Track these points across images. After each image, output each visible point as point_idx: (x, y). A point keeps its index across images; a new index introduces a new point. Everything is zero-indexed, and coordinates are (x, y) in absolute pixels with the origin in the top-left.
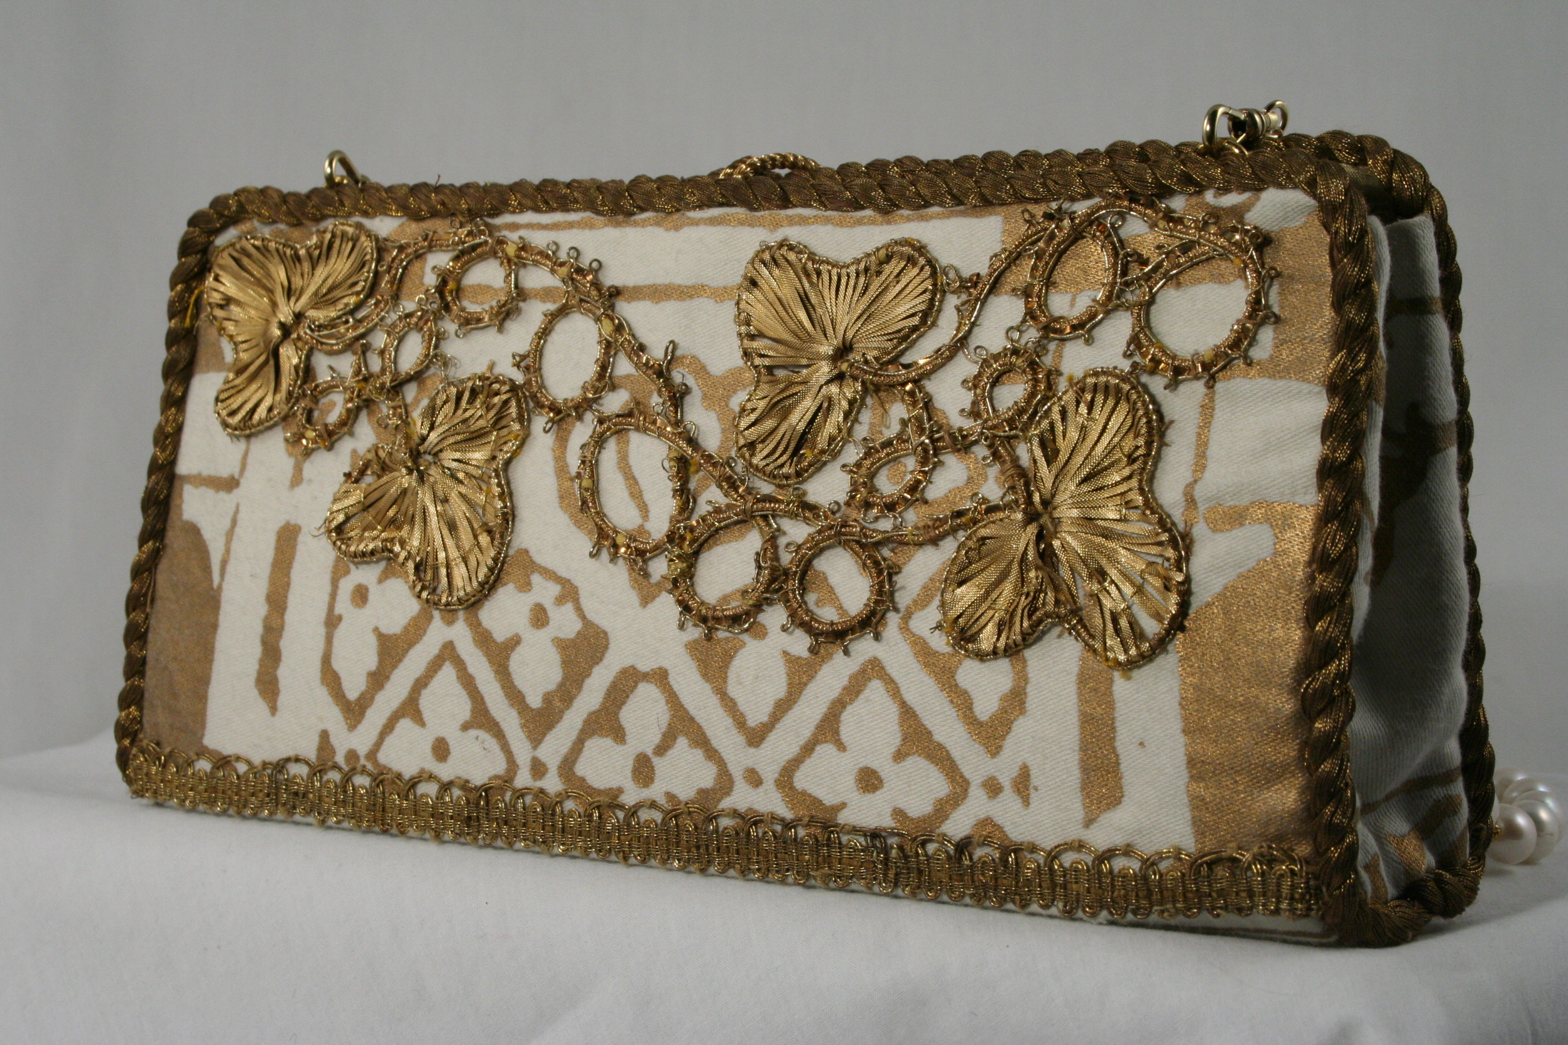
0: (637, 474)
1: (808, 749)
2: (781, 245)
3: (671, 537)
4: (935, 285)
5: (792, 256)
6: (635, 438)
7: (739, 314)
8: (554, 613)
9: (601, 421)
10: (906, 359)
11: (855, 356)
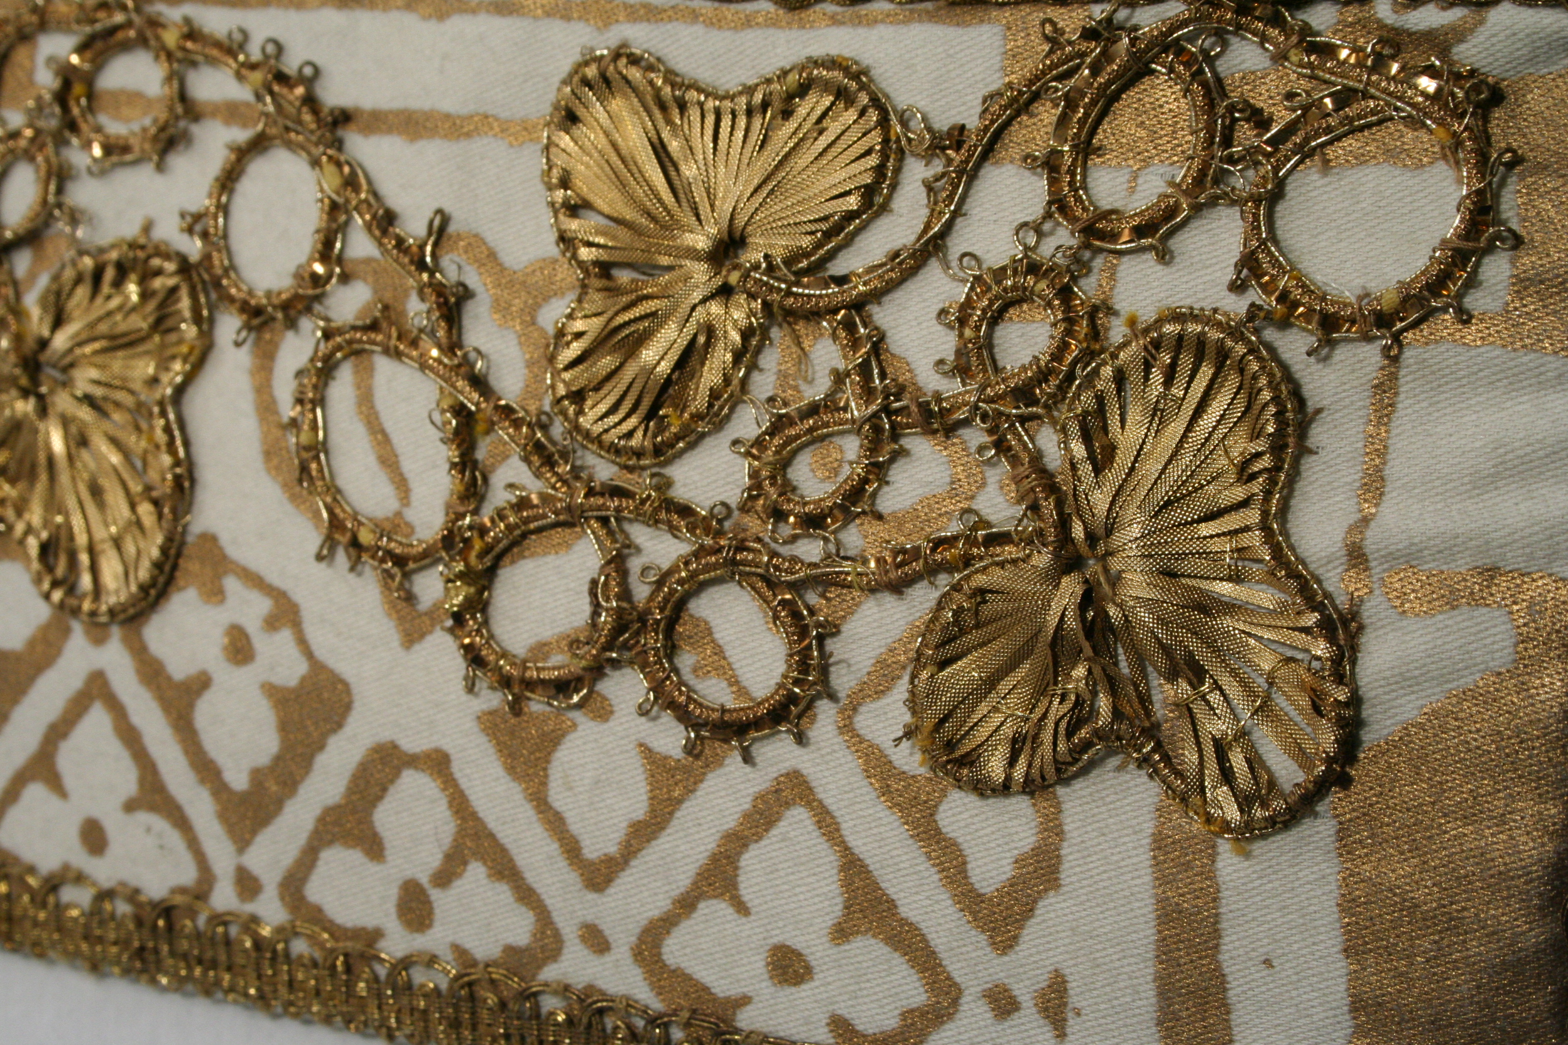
0: (389, 425)
1: (686, 904)
2: (616, 56)
3: (451, 541)
4: (886, 141)
5: (635, 74)
6: (383, 365)
7: (550, 168)
8: (261, 642)
9: (327, 335)
10: (837, 268)
11: (752, 256)
